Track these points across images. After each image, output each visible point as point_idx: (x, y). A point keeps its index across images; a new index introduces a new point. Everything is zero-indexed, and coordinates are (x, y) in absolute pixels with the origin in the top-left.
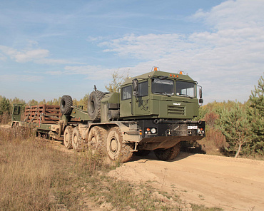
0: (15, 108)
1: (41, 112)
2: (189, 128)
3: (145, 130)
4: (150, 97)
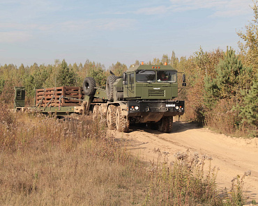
0: (18, 92)
1: (60, 94)
2: (167, 106)
3: (130, 107)
4: (134, 85)
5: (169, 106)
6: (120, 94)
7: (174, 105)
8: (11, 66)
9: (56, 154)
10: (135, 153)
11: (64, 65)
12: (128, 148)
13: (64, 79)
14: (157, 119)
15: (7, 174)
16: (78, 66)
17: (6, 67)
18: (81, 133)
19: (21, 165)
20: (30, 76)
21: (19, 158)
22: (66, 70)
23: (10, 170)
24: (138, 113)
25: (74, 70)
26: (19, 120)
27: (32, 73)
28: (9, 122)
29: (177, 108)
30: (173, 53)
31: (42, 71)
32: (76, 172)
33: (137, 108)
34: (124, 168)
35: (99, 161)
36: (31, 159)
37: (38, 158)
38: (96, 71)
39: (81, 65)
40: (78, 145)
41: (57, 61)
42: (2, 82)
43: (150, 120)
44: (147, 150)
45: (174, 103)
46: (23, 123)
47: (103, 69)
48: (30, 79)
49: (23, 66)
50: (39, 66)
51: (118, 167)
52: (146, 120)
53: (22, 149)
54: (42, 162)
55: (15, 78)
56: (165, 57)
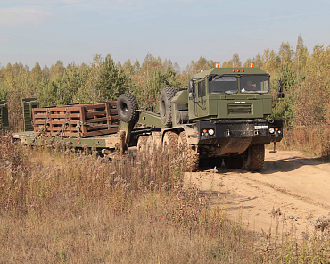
2: (256, 127)
3: (201, 131)
4: (207, 97)
5: (260, 127)
6: (183, 114)
7: (267, 127)
8: (19, 67)
9: (96, 219)
10: (233, 216)
11: (109, 64)
12: (221, 207)
13: (108, 88)
14: (241, 150)
15: (14, 254)
16: (132, 64)
17: (10, 69)
18: (140, 182)
19: (38, 237)
20: (50, 84)
21: (34, 225)
22: (112, 73)
23: (19, 247)
24: (214, 139)
25: (127, 72)
26: (32, 160)
27: (54, 79)
28: (16, 162)
29: (272, 130)
30: (300, 40)
31: (71, 75)
32: (131, 249)
33: (211, 132)
34: (214, 243)
35: (171, 231)
36: (55, 226)
37: (65, 224)
38: (164, 73)
39: (137, 63)
40: (135, 203)
41: (97, 58)
42: (3, 94)
43: (230, 150)
44: (254, 211)
45: (266, 123)
46: (40, 164)
47: (176, 69)
48: (50, 88)
49: (38, 67)
50: (65, 66)
51: (204, 241)
52: (225, 150)
53: (39, 209)
54: (73, 232)
55: (25, 87)
56: (286, 47)
